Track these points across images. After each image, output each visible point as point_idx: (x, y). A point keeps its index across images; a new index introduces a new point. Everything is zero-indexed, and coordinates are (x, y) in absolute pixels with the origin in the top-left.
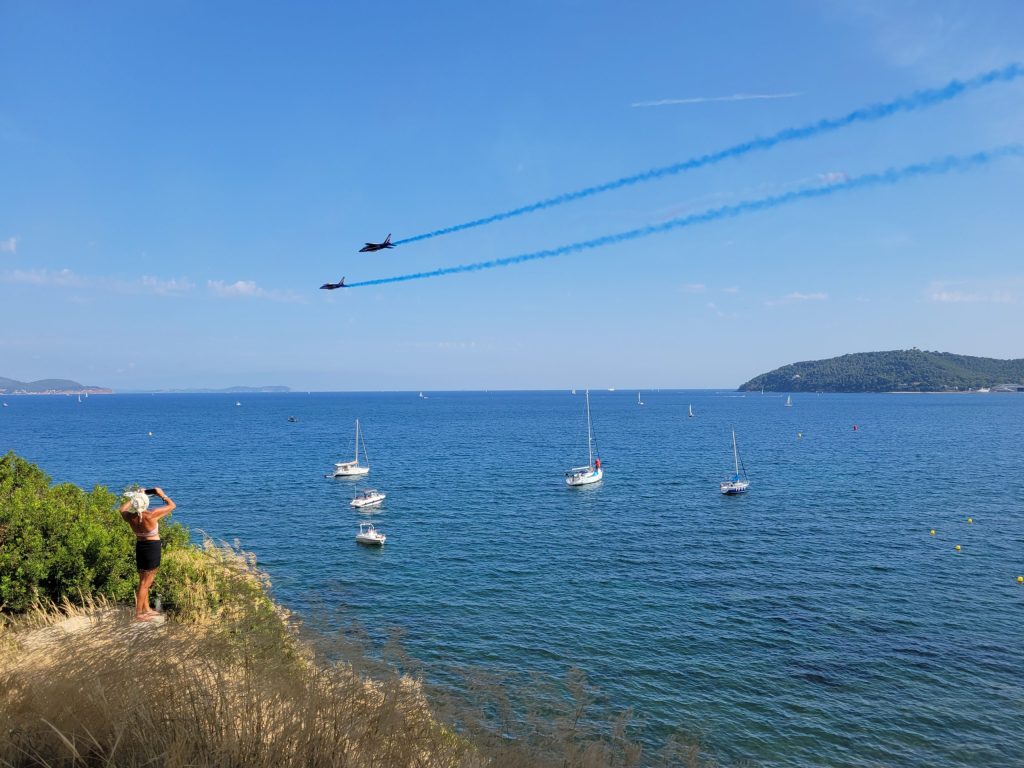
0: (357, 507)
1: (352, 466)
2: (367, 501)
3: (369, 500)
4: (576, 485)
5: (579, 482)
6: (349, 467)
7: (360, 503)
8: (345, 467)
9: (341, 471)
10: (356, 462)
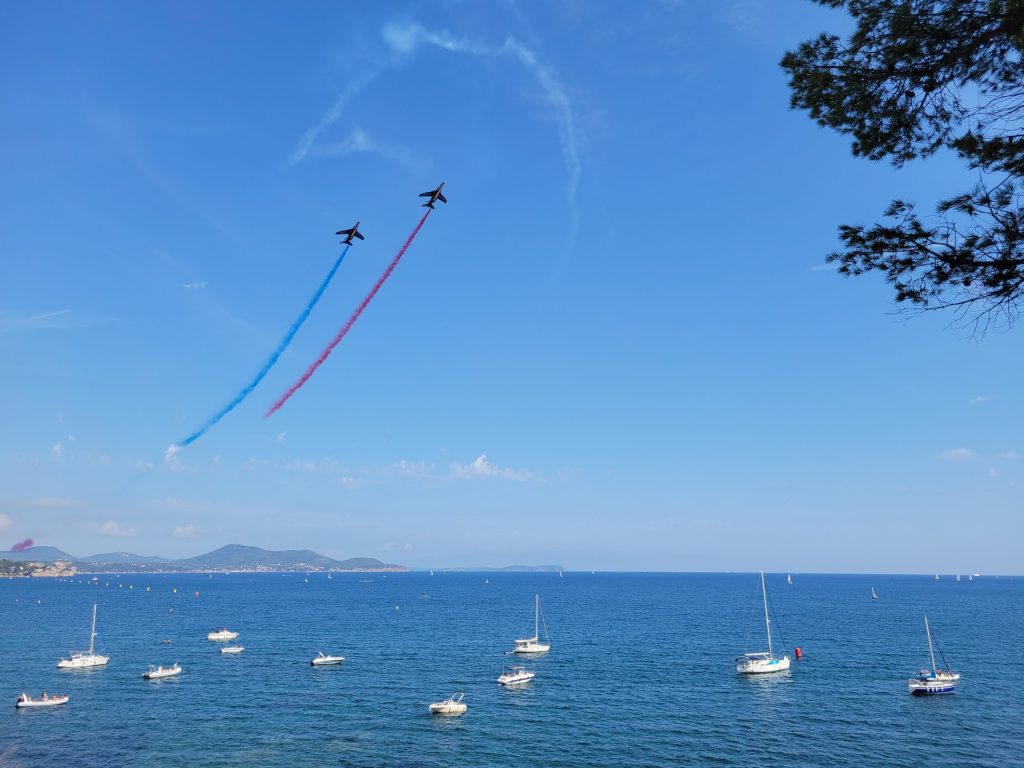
0: (503, 684)
1: (532, 643)
2: (514, 678)
3: (516, 677)
4: (746, 673)
5: (749, 669)
6: (529, 644)
7: (507, 679)
8: (525, 644)
9: (521, 649)
10: (536, 638)
